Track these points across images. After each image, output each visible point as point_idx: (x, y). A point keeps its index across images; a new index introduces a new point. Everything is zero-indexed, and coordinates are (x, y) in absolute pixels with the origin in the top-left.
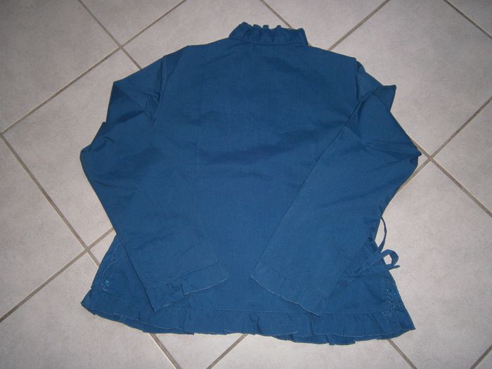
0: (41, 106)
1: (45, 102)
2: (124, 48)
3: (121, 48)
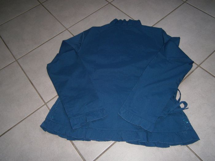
0: (34, 50)
2: (68, 29)
3: (67, 29)
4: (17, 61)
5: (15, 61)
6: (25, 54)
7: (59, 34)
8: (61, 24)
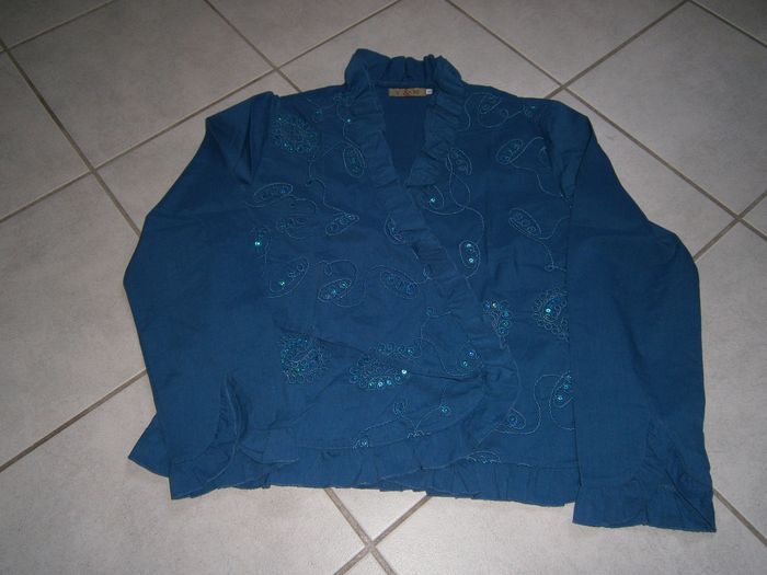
0: (156, 136)
1: (163, 132)
2: (282, 70)
3: (276, 70)
4: (94, 172)
5: (89, 173)
6: (126, 150)
7: (249, 84)
8: (255, 49)
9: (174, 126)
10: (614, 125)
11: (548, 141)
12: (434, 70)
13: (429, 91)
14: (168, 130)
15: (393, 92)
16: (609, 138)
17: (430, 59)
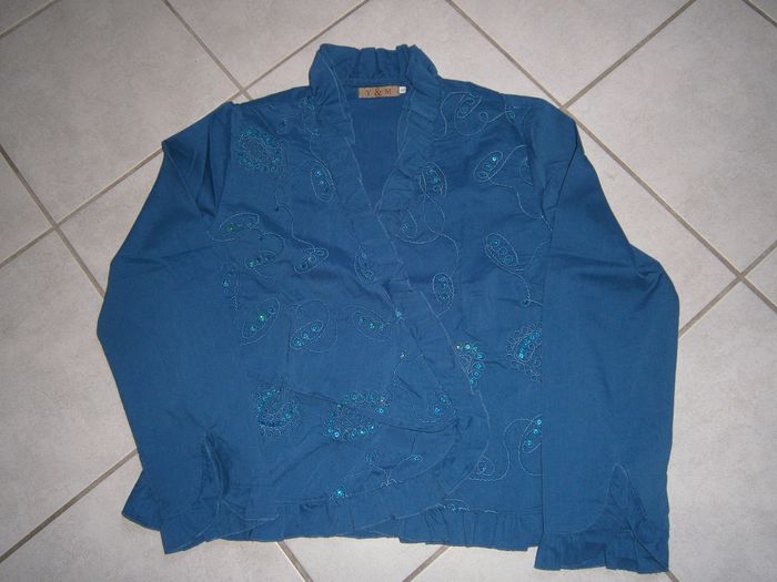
4: (56, 227)
5: (51, 230)
8: (218, 62)
9: (137, 169)
10: (616, 158)
11: (530, 151)
12: (407, 63)
13: (402, 90)
14: (130, 174)
15: (363, 93)
16: (611, 177)
17: (403, 49)
